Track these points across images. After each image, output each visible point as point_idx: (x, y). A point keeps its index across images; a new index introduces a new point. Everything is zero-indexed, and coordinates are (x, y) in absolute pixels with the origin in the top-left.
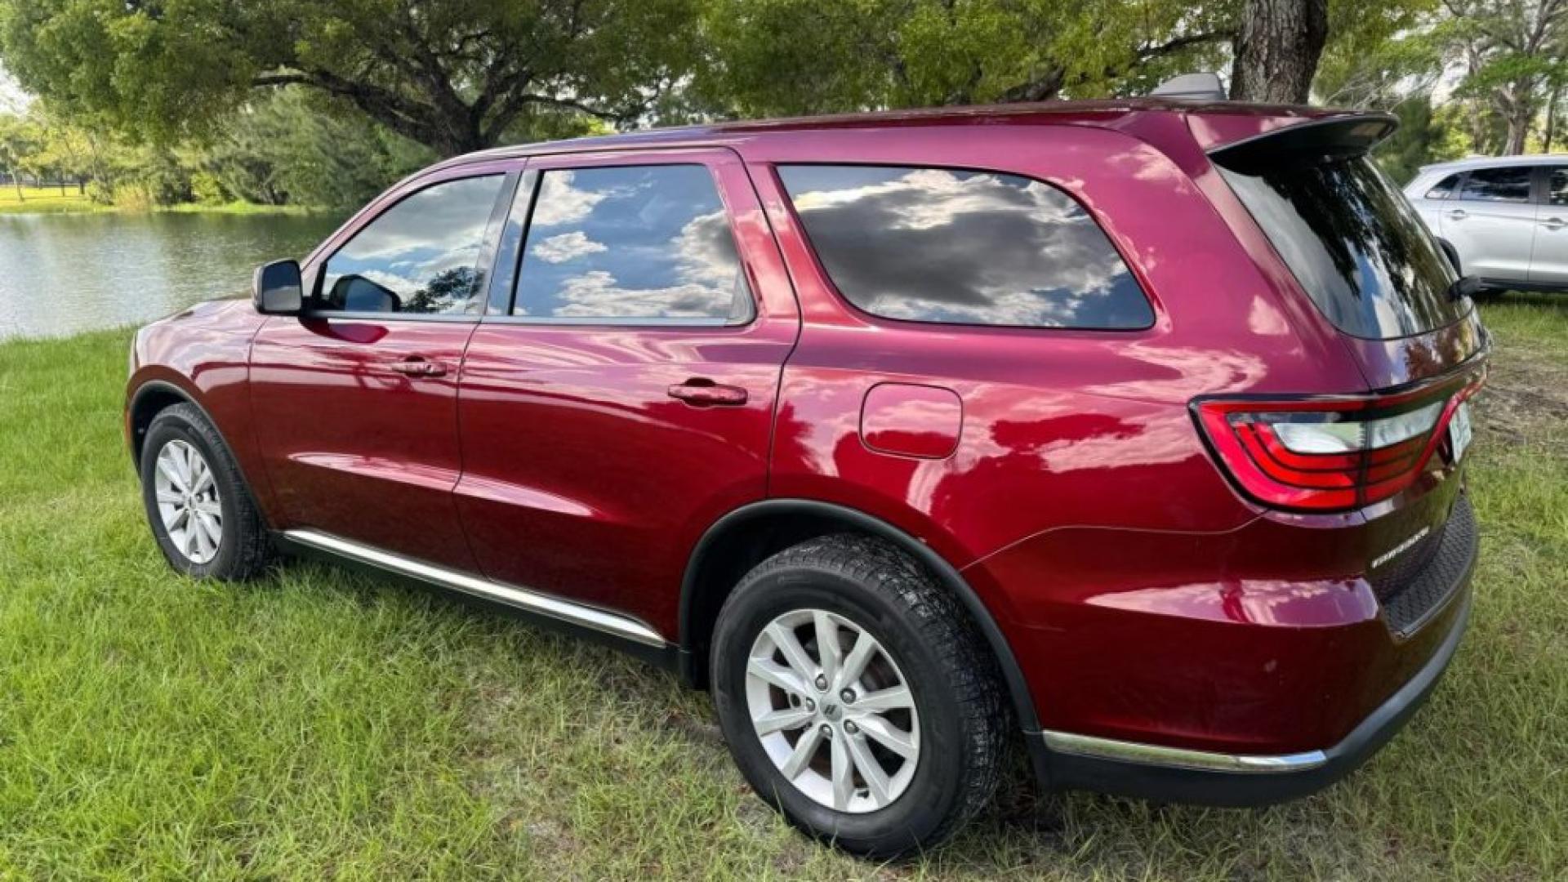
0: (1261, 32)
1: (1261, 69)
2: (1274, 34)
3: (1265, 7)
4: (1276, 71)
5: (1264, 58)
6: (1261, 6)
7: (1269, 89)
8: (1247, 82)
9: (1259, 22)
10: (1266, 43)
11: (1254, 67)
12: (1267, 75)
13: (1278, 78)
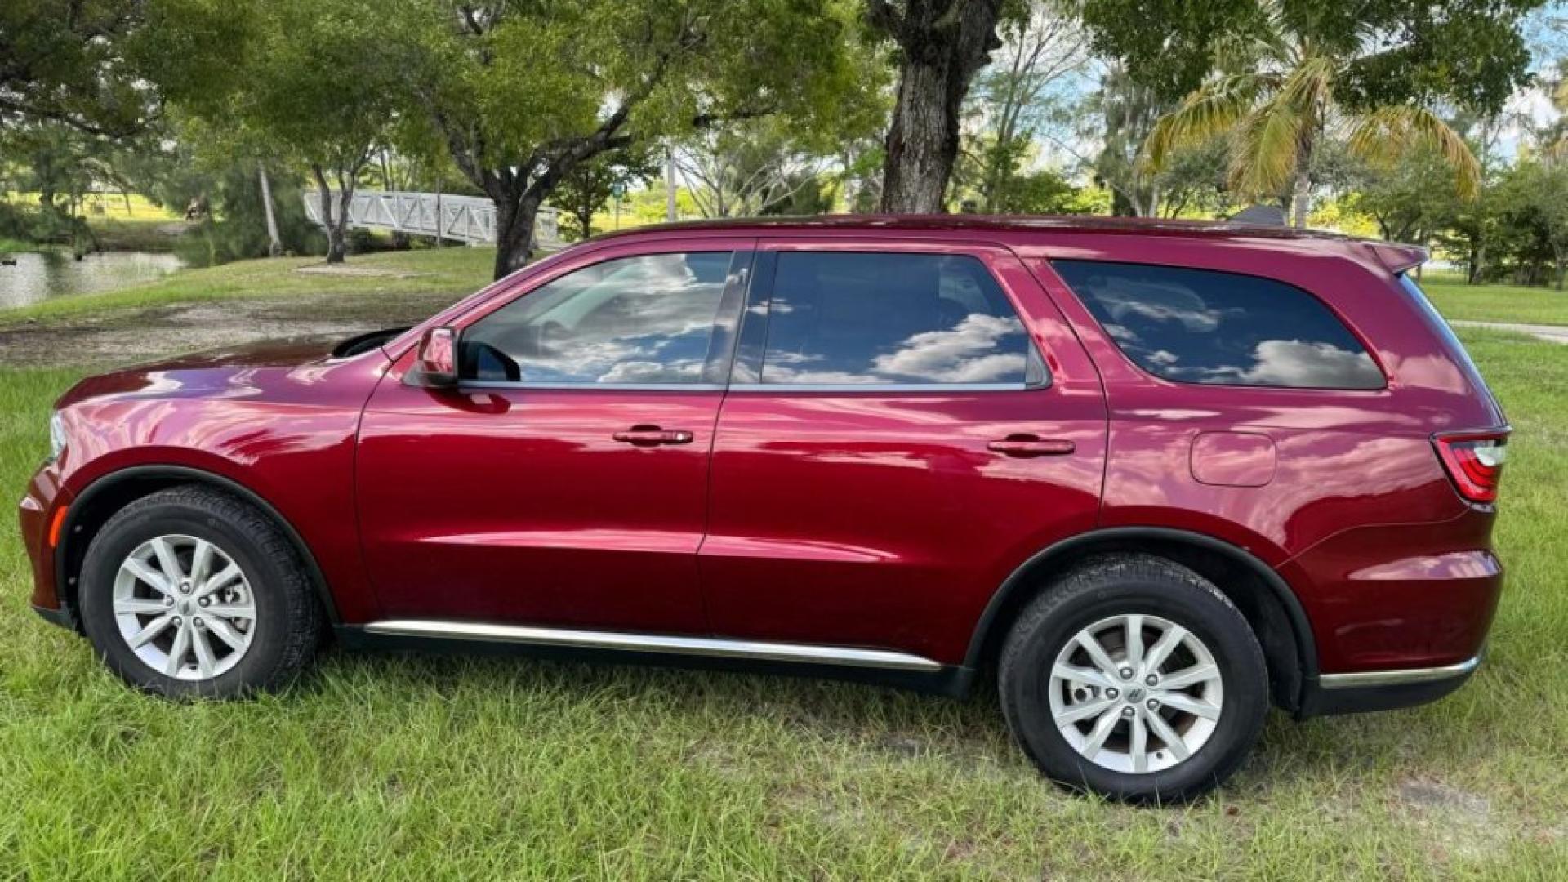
0: (918, 136)
1: (917, 165)
2: (928, 138)
3: (922, 117)
4: (929, 168)
5: (920, 157)
6: (918, 114)
7: (922, 182)
8: (904, 175)
9: (917, 128)
10: (922, 144)
11: (911, 164)
12: (921, 172)
13: (930, 174)
